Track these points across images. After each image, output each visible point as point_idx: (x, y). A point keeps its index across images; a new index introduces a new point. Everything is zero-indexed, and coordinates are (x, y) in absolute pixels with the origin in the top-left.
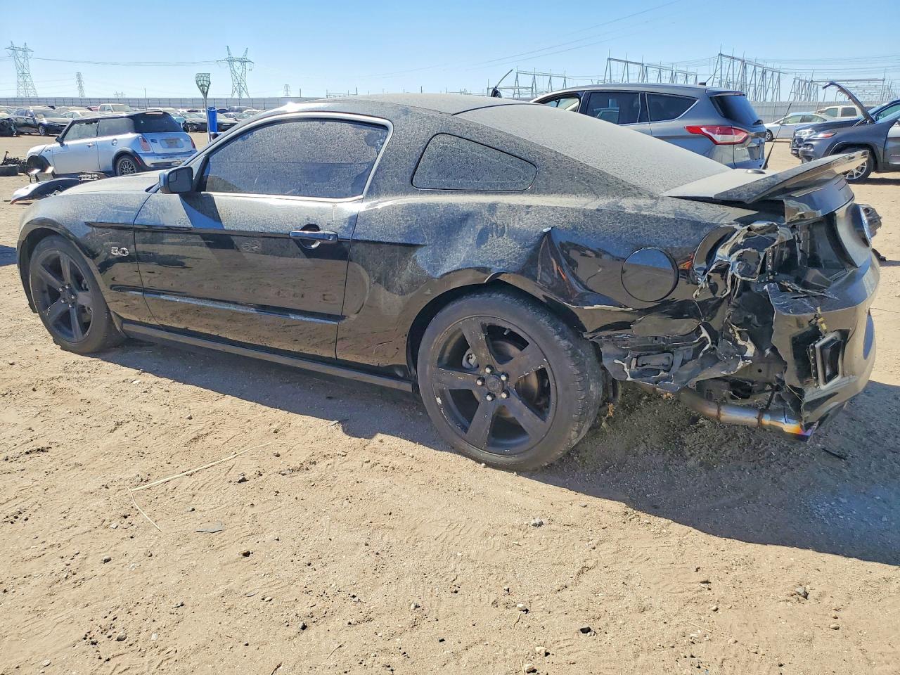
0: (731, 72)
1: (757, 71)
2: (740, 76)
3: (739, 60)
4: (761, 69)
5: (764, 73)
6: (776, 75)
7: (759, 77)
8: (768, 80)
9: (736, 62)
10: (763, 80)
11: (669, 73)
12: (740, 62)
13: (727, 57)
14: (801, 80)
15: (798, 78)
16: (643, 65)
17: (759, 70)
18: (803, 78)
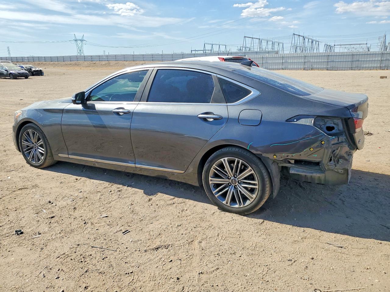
0: (299, 41)
1: (309, 41)
2: (303, 43)
3: (302, 36)
4: (311, 40)
5: (312, 42)
6: (317, 43)
7: (310, 44)
8: (314, 45)
9: (301, 37)
10: (312, 45)
11: (271, 43)
12: (302, 37)
13: (297, 35)
14: (327, 45)
15: (326, 44)
16: (260, 39)
17: (310, 41)
18: (328, 44)
